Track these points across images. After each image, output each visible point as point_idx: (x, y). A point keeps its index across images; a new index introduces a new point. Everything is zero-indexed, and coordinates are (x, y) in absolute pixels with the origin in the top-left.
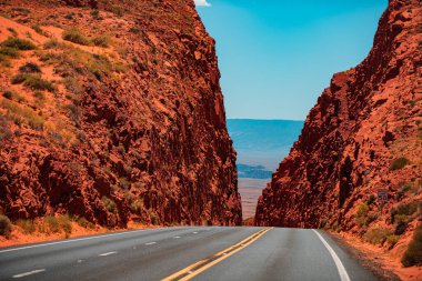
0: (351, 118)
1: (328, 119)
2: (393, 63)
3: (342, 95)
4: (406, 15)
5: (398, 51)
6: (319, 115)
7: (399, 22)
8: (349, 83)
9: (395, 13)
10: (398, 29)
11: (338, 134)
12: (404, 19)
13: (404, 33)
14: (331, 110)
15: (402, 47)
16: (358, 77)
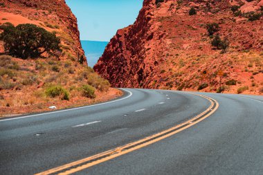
0: (127, 49)
1: (117, 49)
2: (149, 33)
3: (122, 39)
4: (152, 13)
5: (151, 28)
6: (111, 47)
7: (149, 16)
8: (126, 35)
9: (147, 11)
10: (149, 19)
11: (122, 56)
12: (151, 15)
13: (152, 20)
14: (117, 45)
15: (152, 27)
16: (130, 32)
